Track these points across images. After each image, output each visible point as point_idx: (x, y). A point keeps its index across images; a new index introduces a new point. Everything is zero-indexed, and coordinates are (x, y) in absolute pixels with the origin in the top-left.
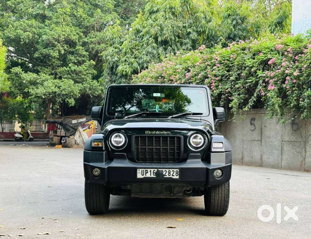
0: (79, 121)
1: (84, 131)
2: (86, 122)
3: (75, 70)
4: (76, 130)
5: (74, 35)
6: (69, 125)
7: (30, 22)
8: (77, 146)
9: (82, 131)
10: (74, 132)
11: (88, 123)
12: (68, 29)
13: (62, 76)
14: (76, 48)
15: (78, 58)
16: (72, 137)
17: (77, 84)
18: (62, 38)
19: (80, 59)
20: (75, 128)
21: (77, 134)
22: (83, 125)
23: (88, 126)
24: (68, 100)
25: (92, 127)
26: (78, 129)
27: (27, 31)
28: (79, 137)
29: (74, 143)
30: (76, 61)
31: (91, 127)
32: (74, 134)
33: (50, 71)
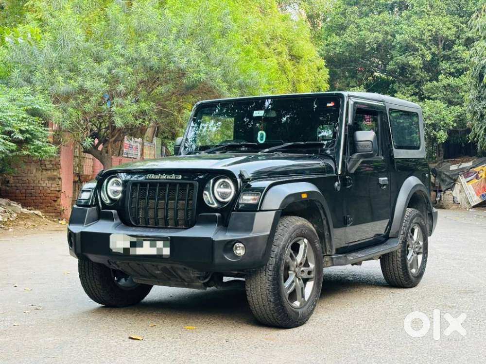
0: (461, 167)
1: (467, 182)
2: (471, 168)
3: (449, 85)
4: (455, 180)
5: (449, 29)
6: (445, 173)
7: (380, 17)
8: (457, 207)
9: (464, 182)
10: (453, 184)
11: (475, 169)
12: (437, 21)
13: (430, 95)
14: (453, 50)
15: (455, 65)
16: (448, 192)
17: (452, 107)
18: (427, 36)
19: (459, 66)
20: (454, 178)
21: (457, 187)
22: (467, 173)
23: (476, 174)
24: (435, 133)
25: (481, 177)
26: (458, 179)
27: (375, 32)
28: (460, 192)
29: (452, 201)
30: (452, 70)
31: (480, 175)
32: (452, 188)
33: (412, 89)
